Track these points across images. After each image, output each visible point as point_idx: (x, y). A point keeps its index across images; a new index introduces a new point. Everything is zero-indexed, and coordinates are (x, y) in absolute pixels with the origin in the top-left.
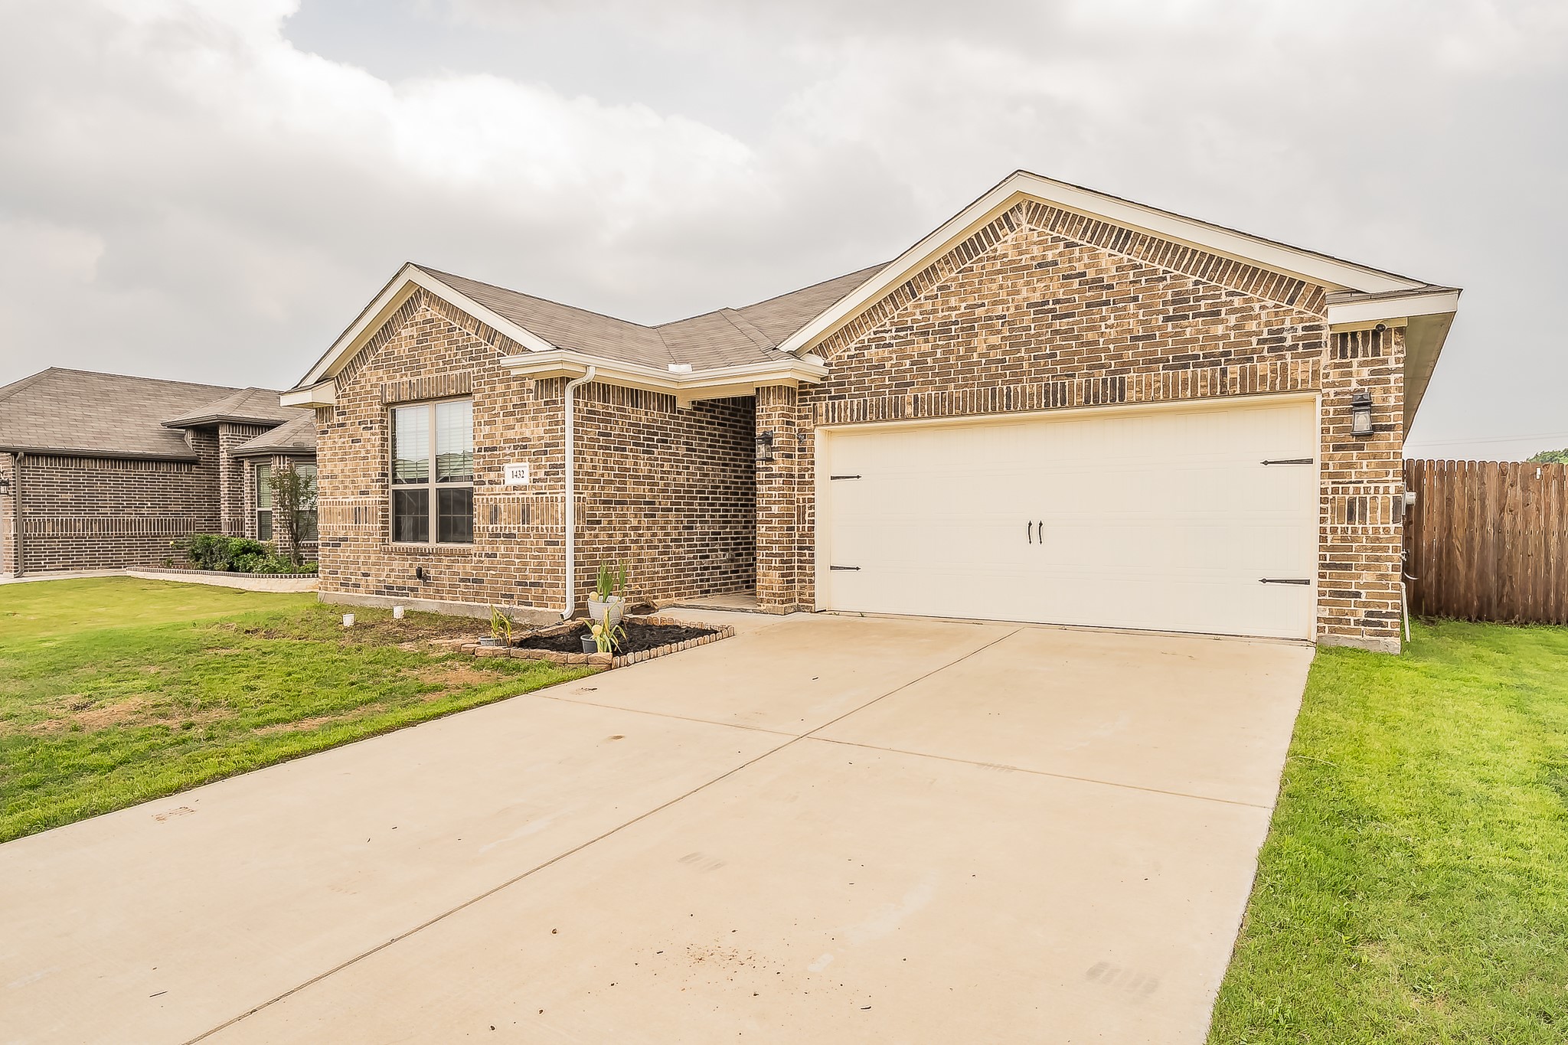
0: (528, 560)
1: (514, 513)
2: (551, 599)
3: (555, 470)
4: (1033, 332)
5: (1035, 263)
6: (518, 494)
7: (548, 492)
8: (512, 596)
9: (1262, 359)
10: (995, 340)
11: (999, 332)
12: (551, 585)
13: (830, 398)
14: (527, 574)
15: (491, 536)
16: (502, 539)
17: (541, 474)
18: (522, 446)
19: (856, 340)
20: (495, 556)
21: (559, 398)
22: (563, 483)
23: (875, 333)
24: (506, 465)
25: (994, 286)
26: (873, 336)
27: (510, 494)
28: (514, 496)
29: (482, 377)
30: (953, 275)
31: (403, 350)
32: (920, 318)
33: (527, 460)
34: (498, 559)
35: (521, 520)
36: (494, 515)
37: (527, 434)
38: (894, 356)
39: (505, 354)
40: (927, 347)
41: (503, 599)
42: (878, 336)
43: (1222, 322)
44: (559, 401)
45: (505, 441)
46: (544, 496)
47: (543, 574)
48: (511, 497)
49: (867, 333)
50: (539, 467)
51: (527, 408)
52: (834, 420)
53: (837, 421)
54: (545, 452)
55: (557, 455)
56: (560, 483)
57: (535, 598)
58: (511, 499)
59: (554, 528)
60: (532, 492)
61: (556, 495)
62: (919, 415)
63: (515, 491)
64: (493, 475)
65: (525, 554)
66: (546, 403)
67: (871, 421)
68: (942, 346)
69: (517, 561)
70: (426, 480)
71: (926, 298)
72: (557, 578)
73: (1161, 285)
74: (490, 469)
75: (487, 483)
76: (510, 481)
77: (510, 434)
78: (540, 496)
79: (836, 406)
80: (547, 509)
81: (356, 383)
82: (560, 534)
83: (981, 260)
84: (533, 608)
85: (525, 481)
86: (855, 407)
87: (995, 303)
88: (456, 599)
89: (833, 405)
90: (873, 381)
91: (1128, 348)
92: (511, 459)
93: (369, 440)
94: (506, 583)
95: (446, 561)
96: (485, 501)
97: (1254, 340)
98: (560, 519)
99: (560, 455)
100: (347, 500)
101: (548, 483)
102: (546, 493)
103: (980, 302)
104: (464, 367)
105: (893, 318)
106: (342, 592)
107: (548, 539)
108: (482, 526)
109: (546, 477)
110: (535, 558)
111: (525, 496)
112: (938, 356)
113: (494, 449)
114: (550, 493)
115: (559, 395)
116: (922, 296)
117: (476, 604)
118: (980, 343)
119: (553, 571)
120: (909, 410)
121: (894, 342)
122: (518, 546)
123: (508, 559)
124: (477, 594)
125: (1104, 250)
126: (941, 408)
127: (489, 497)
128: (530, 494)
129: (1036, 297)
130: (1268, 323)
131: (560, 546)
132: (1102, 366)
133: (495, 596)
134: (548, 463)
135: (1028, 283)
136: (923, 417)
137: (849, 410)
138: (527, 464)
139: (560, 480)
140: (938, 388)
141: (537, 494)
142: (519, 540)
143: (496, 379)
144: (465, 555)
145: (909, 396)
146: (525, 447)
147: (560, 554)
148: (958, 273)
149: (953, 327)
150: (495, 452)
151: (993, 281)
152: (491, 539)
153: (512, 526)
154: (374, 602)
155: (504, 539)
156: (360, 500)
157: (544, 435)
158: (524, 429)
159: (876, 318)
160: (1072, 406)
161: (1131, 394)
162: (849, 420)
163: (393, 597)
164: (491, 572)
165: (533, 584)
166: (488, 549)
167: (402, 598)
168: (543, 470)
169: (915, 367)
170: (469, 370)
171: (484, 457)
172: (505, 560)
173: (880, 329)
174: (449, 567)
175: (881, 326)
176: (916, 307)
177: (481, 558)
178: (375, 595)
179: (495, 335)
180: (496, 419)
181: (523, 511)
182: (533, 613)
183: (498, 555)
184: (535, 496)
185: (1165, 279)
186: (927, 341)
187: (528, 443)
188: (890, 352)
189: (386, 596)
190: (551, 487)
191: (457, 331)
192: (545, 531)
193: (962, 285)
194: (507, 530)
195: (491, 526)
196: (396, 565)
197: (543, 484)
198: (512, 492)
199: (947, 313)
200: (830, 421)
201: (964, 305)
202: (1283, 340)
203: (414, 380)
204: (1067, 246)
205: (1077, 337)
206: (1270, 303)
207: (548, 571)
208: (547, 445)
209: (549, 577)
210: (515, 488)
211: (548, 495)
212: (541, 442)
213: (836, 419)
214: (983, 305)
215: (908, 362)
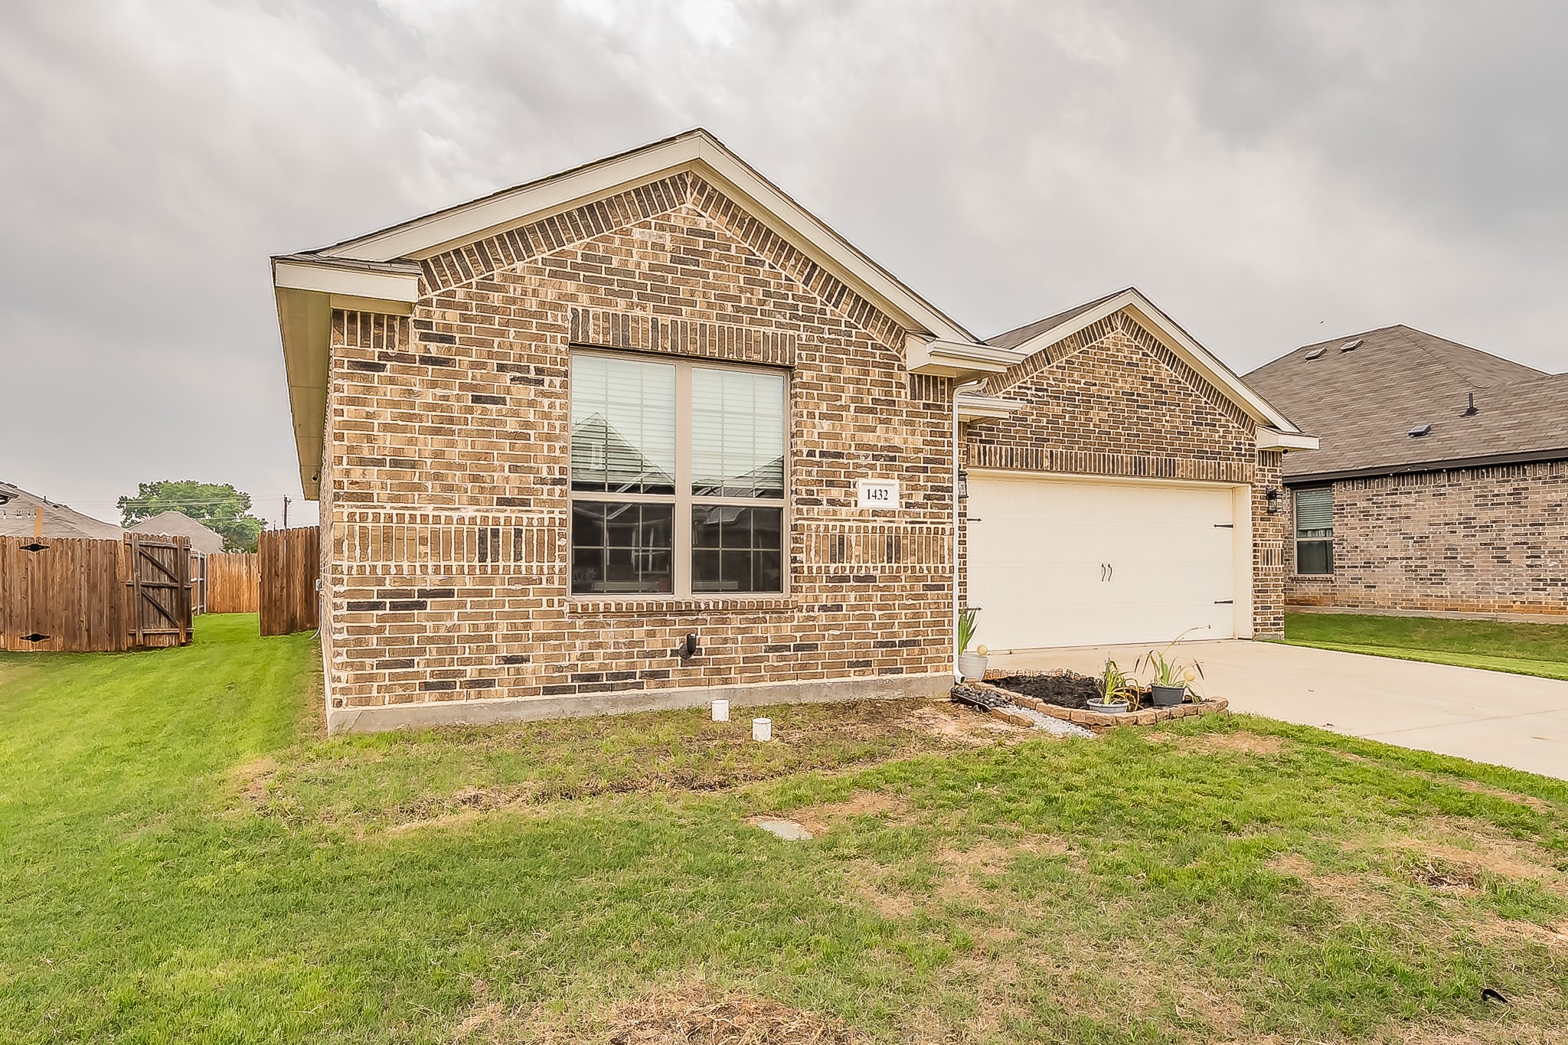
0: (897, 611)
1: (874, 547)
2: (931, 660)
3: (940, 493)
4: (1126, 415)
5: (1126, 361)
6: (880, 522)
7: (929, 521)
8: (868, 664)
9: (1233, 460)
10: (1104, 415)
11: (1106, 410)
12: (934, 642)
13: (981, 441)
14: (896, 630)
15: (830, 579)
16: (852, 583)
17: (919, 497)
18: (888, 458)
19: (1004, 391)
20: (839, 608)
21: (946, 404)
22: (951, 511)
23: (1020, 388)
24: (860, 481)
25: (1103, 371)
26: (1017, 390)
27: (868, 521)
28: (875, 525)
29: (817, 349)
30: (1076, 353)
31: (639, 263)
32: (1053, 383)
33: (896, 477)
34: (844, 612)
35: (885, 558)
36: (839, 548)
37: (897, 441)
38: (1035, 412)
39: (860, 326)
40: (1058, 410)
41: (853, 670)
42: (1021, 390)
43: (1218, 432)
44: (946, 407)
45: (858, 447)
46: (925, 526)
47: (922, 628)
48: (870, 525)
49: (1013, 386)
50: (915, 488)
51: (896, 408)
52: (985, 464)
53: (988, 465)
54: (925, 470)
55: (943, 475)
56: (946, 511)
57: (907, 661)
58: (870, 528)
59: (940, 569)
60: (904, 520)
61: (943, 526)
62: (1054, 469)
63: (876, 518)
64: (836, 493)
65: (891, 603)
66: (927, 406)
67: (1016, 469)
68: (1070, 412)
69: (878, 613)
70: (669, 490)
71: (1058, 367)
72: (944, 632)
73: (1190, 399)
74: (830, 484)
75: (825, 502)
76: (866, 503)
77: (868, 438)
78: (917, 526)
79: (987, 450)
80: (928, 544)
81: (487, 285)
82: (946, 575)
83: (1093, 347)
84: (904, 675)
85: (893, 503)
86: (1003, 454)
87: (1102, 385)
88: (761, 679)
89: (985, 447)
90: (1017, 432)
91: (1176, 439)
92: (870, 472)
93: (531, 404)
94: (858, 646)
95: (736, 621)
96: (822, 529)
97: (1230, 446)
98: (947, 557)
99: (947, 476)
100: (455, 515)
101: (929, 510)
102: (926, 523)
103: (1094, 382)
104: (779, 325)
105: (1033, 377)
106: (429, 702)
107: (929, 583)
108: (815, 567)
109: (925, 501)
110: (908, 608)
111: (894, 525)
112: (1067, 420)
113: (839, 455)
114: (931, 523)
115: (946, 399)
116: (1055, 364)
117: (801, 682)
118: (1096, 415)
119: (936, 624)
120: (1047, 463)
121: (1033, 399)
122: (879, 593)
123: (863, 612)
124: (803, 667)
125: (1162, 365)
126: (1069, 465)
127: (831, 524)
128: (901, 523)
129: (1127, 388)
130: (1236, 438)
131: (946, 591)
132: (1164, 449)
133: (837, 667)
134: (930, 484)
135: (1122, 376)
136: (1056, 472)
137: (998, 456)
138: (897, 482)
139: (947, 506)
140: (1065, 448)
141: (911, 523)
142: (881, 585)
143: (844, 357)
144: (778, 610)
145: (1046, 451)
146: (893, 459)
147: (946, 601)
148: (1080, 353)
149: (1077, 398)
150: (841, 460)
151: (1102, 367)
152: (831, 585)
153: (870, 565)
154: (545, 710)
155: (855, 584)
156: (502, 515)
157: (922, 447)
158: (891, 435)
159: (1020, 374)
160: (1148, 476)
161: (1179, 472)
162: (998, 465)
163: (599, 694)
164: (831, 632)
165: (903, 644)
166: (824, 599)
167: (626, 692)
168: (922, 493)
169: (1050, 426)
170: (791, 332)
171: (819, 464)
172: (857, 613)
173: (1023, 385)
174: (743, 631)
175: (1024, 383)
176: (1050, 373)
177: (811, 614)
178: (541, 697)
179: (841, 294)
180: (844, 413)
181: (889, 546)
182: (908, 682)
183: (844, 608)
184: (909, 526)
185: (1191, 395)
186: (1058, 405)
187: (897, 454)
188: (1032, 408)
189: (578, 695)
190: (933, 515)
191: (767, 267)
192: (925, 572)
193: (1082, 364)
194: (863, 571)
195: (833, 566)
196: (607, 635)
197: (922, 510)
198: (871, 518)
199: (1072, 385)
200: (982, 464)
201: (1083, 381)
202: (1241, 449)
203: (666, 319)
204: (1144, 354)
205: (1151, 425)
206: (1236, 425)
207: (927, 625)
208: (927, 461)
209: (929, 632)
210: (875, 513)
211: (929, 525)
212: (920, 455)
213: (987, 462)
214: (1095, 385)
215: (1045, 420)
